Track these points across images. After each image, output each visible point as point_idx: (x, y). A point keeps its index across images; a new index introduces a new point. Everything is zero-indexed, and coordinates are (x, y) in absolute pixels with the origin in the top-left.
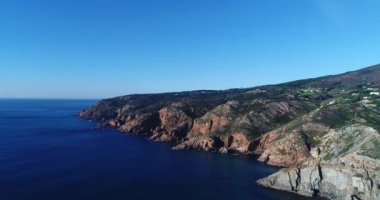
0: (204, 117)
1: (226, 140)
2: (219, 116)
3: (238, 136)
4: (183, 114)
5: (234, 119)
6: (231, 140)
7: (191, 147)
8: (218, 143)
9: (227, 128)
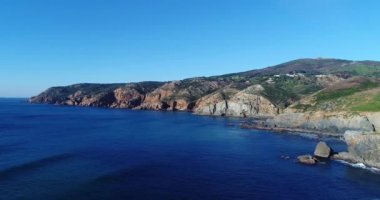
0: (154, 92)
1: (172, 104)
2: (166, 90)
3: (180, 102)
4: (135, 92)
5: (177, 92)
6: (175, 104)
7: (146, 109)
8: (165, 106)
9: (172, 97)
